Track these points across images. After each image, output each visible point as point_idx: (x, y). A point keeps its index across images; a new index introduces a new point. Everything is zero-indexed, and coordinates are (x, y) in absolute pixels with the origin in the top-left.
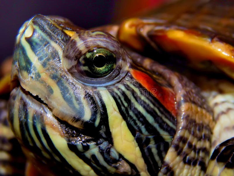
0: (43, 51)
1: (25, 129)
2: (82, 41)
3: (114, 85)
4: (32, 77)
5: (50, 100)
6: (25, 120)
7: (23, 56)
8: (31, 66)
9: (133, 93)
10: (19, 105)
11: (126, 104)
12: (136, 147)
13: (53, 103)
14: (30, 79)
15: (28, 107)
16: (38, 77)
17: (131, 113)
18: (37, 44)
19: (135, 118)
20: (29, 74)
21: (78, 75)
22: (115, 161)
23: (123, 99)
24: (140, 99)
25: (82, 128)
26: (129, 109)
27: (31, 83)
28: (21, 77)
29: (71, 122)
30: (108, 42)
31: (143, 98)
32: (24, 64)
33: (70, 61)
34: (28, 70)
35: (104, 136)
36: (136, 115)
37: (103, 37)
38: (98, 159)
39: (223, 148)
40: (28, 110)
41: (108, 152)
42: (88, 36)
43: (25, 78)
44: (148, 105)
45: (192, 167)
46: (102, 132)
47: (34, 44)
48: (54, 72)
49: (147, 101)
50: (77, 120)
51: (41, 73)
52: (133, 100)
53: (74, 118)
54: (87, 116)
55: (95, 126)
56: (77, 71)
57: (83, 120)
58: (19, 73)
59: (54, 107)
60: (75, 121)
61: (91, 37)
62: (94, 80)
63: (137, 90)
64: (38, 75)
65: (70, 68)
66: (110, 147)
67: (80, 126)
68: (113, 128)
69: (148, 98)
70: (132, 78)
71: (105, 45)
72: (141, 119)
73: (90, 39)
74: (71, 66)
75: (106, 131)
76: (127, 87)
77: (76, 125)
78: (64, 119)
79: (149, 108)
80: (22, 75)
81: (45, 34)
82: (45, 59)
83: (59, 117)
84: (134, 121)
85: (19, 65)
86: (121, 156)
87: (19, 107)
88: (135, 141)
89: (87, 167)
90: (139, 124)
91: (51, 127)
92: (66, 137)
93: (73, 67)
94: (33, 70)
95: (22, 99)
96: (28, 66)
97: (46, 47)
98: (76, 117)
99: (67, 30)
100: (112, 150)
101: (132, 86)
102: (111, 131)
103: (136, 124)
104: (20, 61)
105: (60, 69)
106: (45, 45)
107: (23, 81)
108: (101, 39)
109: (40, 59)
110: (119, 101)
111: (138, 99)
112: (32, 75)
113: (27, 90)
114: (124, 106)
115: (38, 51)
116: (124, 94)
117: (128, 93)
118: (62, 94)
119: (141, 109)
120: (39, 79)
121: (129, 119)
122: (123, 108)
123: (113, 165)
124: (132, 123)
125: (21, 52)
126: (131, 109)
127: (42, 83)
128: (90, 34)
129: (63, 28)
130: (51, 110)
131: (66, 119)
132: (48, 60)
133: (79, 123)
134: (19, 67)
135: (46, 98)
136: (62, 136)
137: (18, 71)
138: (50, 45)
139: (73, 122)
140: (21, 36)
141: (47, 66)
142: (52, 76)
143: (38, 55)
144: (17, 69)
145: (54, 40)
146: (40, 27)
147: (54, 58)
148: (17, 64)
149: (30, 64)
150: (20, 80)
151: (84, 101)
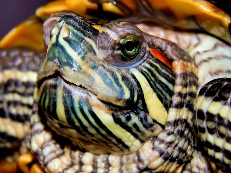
0: (81, 47)
1: (71, 112)
2: (113, 32)
3: (141, 64)
4: (75, 71)
5: (93, 87)
6: (71, 105)
7: (63, 54)
8: (73, 61)
11: (153, 79)
12: (165, 111)
13: (98, 90)
14: (73, 73)
15: (73, 94)
16: (79, 70)
17: (158, 85)
18: (74, 41)
19: (161, 88)
20: (71, 68)
21: (113, 63)
22: (151, 125)
23: (150, 75)
24: (162, 72)
25: (124, 105)
26: (156, 83)
27: (74, 75)
28: (63, 72)
29: (115, 102)
30: (133, 29)
32: (65, 60)
33: (106, 51)
34: (71, 66)
35: (141, 108)
36: (162, 86)
37: (128, 25)
38: (139, 126)
39: (210, 86)
40: (73, 96)
41: (146, 118)
42: (117, 27)
43: (68, 72)
44: (168, 76)
45: (179, 110)
46: (140, 105)
47: (72, 42)
48: (92, 63)
49: (166, 73)
50: (119, 100)
51: (82, 65)
52: (157, 75)
53: (117, 98)
55: (134, 102)
56: (112, 58)
57: (125, 99)
58: (61, 68)
60: (118, 101)
61: (120, 27)
62: (127, 63)
63: (158, 65)
64: (80, 68)
65: (107, 57)
66: (146, 115)
69: (167, 71)
70: (152, 56)
71: (132, 32)
72: (165, 89)
73: (119, 29)
74: (108, 55)
75: (143, 104)
76: (151, 65)
77: (119, 104)
80: (64, 70)
81: (79, 32)
82: (83, 53)
83: (104, 100)
84: (161, 91)
85: (60, 62)
86: (154, 121)
87: (64, 95)
88: (164, 107)
89: (128, 134)
90: (164, 93)
91: (97, 107)
92: (111, 113)
94: (75, 64)
95: (65, 88)
96: (70, 61)
97: (82, 43)
98: (119, 98)
99: (94, 25)
100: (148, 117)
102: (146, 103)
103: (162, 93)
104: (60, 58)
105: (97, 60)
106: (81, 41)
107: (66, 74)
108: (128, 28)
109: (79, 54)
110: (148, 77)
111: (160, 73)
112: (74, 69)
113: (70, 82)
114: (152, 80)
115: (77, 47)
116: (149, 70)
117: (153, 69)
118: (103, 80)
119: (163, 80)
120: (81, 71)
122: (152, 82)
123: (150, 129)
124: (160, 93)
125: (60, 50)
126: (157, 82)
127: (84, 73)
128: (117, 25)
129: (91, 24)
130: (96, 95)
131: (110, 101)
132: (86, 53)
133: (122, 102)
134: (60, 64)
135: (90, 86)
136: (107, 113)
137: (59, 67)
138: (85, 41)
139: (116, 101)
140: (58, 37)
141: (86, 59)
142: (91, 66)
143: (77, 51)
144: (58, 65)
145: (87, 36)
146: (74, 27)
147: (90, 51)
148: (57, 61)
149: (72, 59)
150: (63, 74)
151: (122, 83)
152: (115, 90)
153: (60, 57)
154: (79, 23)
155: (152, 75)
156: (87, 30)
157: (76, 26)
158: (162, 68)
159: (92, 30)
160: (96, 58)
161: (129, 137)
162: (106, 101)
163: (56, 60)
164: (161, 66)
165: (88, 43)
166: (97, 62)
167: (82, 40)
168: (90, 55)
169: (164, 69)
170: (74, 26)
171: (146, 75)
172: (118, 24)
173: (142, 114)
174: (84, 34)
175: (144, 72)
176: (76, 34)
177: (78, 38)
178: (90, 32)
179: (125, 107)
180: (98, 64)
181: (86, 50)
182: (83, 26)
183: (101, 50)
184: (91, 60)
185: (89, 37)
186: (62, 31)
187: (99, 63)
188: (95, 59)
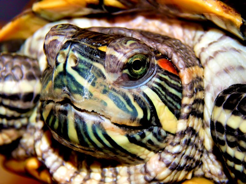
0: (90, 74)
1: (84, 136)
3: (150, 80)
4: (86, 98)
5: (106, 112)
7: (73, 82)
8: (83, 89)
9: (166, 81)
10: (74, 120)
11: (164, 93)
12: (177, 121)
13: (111, 113)
14: (85, 100)
16: (91, 96)
17: (168, 98)
18: (83, 69)
19: (171, 100)
20: (82, 96)
21: (124, 84)
22: (165, 137)
23: (161, 90)
24: (171, 83)
27: (85, 103)
28: (74, 100)
30: (141, 48)
31: (173, 82)
32: (74, 88)
33: (115, 74)
34: (82, 94)
35: (155, 124)
36: (172, 98)
38: (153, 142)
39: (228, 97)
40: (86, 122)
41: (159, 133)
42: (125, 49)
43: (79, 100)
44: (178, 86)
46: (153, 122)
47: (81, 70)
48: (103, 88)
49: (176, 83)
50: (133, 120)
51: (93, 92)
52: (167, 87)
53: (131, 119)
54: (140, 115)
56: (122, 80)
57: (138, 119)
58: (71, 96)
59: (111, 116)
60: (132, 122)
62: (137, 82)
63: (167, 77)
65: (117, 80)
66: (160, 129)
67: (137, 124)
68: (160, 115)
69: (176, 81)
70: (160, 69)
71: (140, 51)
72: (176, 99)
74: (118, 77)
75: (156, 120)
76: (161, 78)
77: (133, 125)
78: (123, 123)
79: (179, 88)
80: (74, 98)
81: (87, 58)
82: (93, 79)
83: (118, 123)
84: (172, 103)
85: (69, 90)
86: (168, 132)
88: (175, 118)
89: (143, 149)
90: (175, 103)
91: (111, 130)
92: (125, 134)
93: (119, 78)
94: (86, 91)
95: (76, 114)
96: (80, 89)
97: (91, 69)
99: (99, 46)
100: (162, 130)
101: (164, 76)
102: (159, 118)
103: (173, 105)
105: (107, 84)
106: (90, 68)
109: (89, 81)
110: (159, 93)
111: (170, 84)
112: (85, 96)
113: (82, 109)
114: (163, 95)
115: (86, 75)
116: (159, 85)
117: (163, 83)
118: (116, 104)
119: (173, 91)
120: (92, 97)
121: (168, 103)
122: (163, 97)
123: (164, 141)
124: (171, 105)
125: (69, 79)
126: (167, 95)
127: (95, 99)
129: (97, 46)
130: (109, 119)
132: (96, 79)
133: (136, 122)
134: (70, 92)
135: (102, 111)
136: (122, 135)
137: (69, 95)
138: (94, 66)
139: (130, 123)
140: (65, 65)
141: (96, 85)
142: (102, 91)
143: (87, 78)
144: (67, 93)
145: (95, 61)
146: (81, 54)
147: (100, 76)
148: (66, 89)
149: (82, 87)
150: (73, 102)
151: (134, 104)
152: (128, 111)
153: (69, 86)
154: (86, 49)
155: (163, 90)
156: (94, 54)
157: (83, 53)
158: (171, 79)
159: (99, 54)
160: (106, 82)
161: (143, 152)
162: (120, 124)
163: (64, 88)
164: (169, 77)
165: (96, 68)
166: (107, 86)
167: (90, 66)
168: (100, 80)
169: (173, 80)
170: (81, 52)
171: (157, 90)
172: (125, 45)
173: (156, 129)
174: (92, 60)
175: (155, 89)
176: (84, 61)
177: (86, 66)
178: (97, 56)
179: (140, 126)
180: (109, 88)
181: (96, 75)
182: (90, 51)
183: (111, 74)
184: (101, 85)
185: (97, 61)
186: (68, 59)
187: (110, 86)
188: (105, 84)
